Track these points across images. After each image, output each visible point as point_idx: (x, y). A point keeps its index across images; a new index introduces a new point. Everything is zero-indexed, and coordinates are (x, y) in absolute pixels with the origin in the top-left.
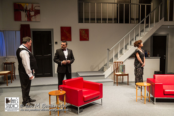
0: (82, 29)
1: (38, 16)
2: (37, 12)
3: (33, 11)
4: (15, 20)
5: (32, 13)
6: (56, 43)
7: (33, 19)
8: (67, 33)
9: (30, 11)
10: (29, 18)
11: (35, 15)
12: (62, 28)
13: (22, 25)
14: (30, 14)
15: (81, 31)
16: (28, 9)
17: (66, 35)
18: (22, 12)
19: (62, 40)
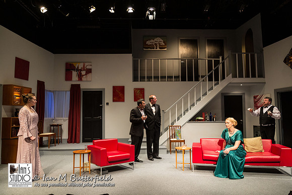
0: (136, 89)
1: (89, 75)
2: (89, 71)
3: (84, 70)
4: (66, 80)
5: (83, 73)
6: (107, 104)
7: (84, 78)
8: (119, 93)
9: (81, 70)
10: (80, 77)
11: (86, 74)
12: (114, 88)
13: (72, 85)
14: (81, 73)
15: (136, 90)
16: (80, 68)
17: (119, 94)
18: (73, 72)
19: (114, 101)
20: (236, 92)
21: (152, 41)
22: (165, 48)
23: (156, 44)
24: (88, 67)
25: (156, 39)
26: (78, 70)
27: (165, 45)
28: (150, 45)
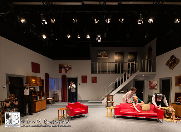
1: (70, 70)
2: (70, 68)
4: (59, 73)
5: (68, 69)
6: (79, 84)
7: (68, 72)
9: (66, 68)
10: (66, 71)
12: (82, 76)
13: (62, 75)
15: (92, 78)
16: (66, 67)
17: (84, 80)
18: (63, 69)
19: (82, 83)
20: (141, 79)
21: (101, 53)
22: (107, 57)
23: (103, 55)
24: (70, 66)
25: (103, 52)
26: (65, 68)
27: (108, 55)
28: (100, 55)
